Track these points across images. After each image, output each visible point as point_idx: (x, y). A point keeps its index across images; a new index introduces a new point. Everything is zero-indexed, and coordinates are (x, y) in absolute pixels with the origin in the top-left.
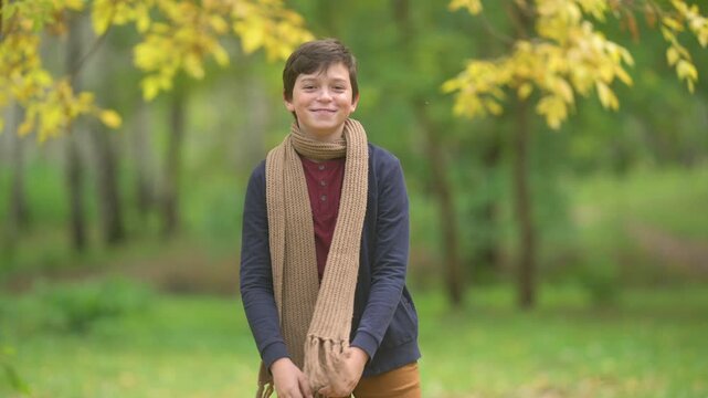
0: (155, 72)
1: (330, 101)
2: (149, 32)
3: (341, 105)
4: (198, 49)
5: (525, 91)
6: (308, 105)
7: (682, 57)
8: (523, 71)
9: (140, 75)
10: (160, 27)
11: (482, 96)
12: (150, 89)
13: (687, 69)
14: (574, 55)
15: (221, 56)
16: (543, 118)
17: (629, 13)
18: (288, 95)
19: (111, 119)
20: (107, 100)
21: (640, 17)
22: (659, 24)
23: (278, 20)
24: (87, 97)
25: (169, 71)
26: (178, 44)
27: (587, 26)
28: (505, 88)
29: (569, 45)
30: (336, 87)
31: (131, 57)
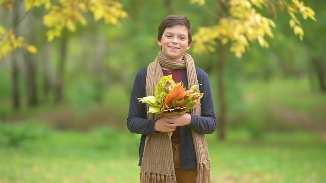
0: (53, 28)
1: (177, 44)
2: (50, 9)
3: (183, 46)
4: (73, 18)
5: (225, 41)
6: (167, 44)
7: (297, 25)
8: (224, 32)
9: (46, 29)
10: (56, 7)
11: (206, 44)
12: (51, 36)
13: (298, 30)
14: (247, 24)
15: (84, 22)
16: (234, 54)
17: (272, 5)
18: (160, 38)
19: (32, 49)
20: (31, 40)
21: (277, 6)
22: (286, 10)
23: (111, 5)
24: (21, 39)
25: (59, 28)
26: (64, 15)
27: (253, 11)
28: (216, 40)
29: (245, 19)
30: (181, 37)
31: (42, 21)
